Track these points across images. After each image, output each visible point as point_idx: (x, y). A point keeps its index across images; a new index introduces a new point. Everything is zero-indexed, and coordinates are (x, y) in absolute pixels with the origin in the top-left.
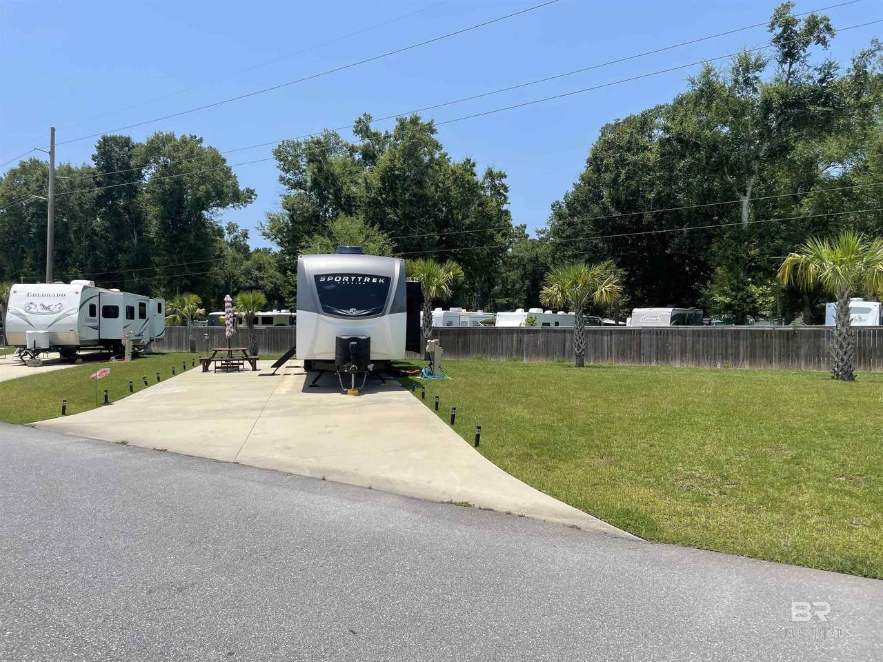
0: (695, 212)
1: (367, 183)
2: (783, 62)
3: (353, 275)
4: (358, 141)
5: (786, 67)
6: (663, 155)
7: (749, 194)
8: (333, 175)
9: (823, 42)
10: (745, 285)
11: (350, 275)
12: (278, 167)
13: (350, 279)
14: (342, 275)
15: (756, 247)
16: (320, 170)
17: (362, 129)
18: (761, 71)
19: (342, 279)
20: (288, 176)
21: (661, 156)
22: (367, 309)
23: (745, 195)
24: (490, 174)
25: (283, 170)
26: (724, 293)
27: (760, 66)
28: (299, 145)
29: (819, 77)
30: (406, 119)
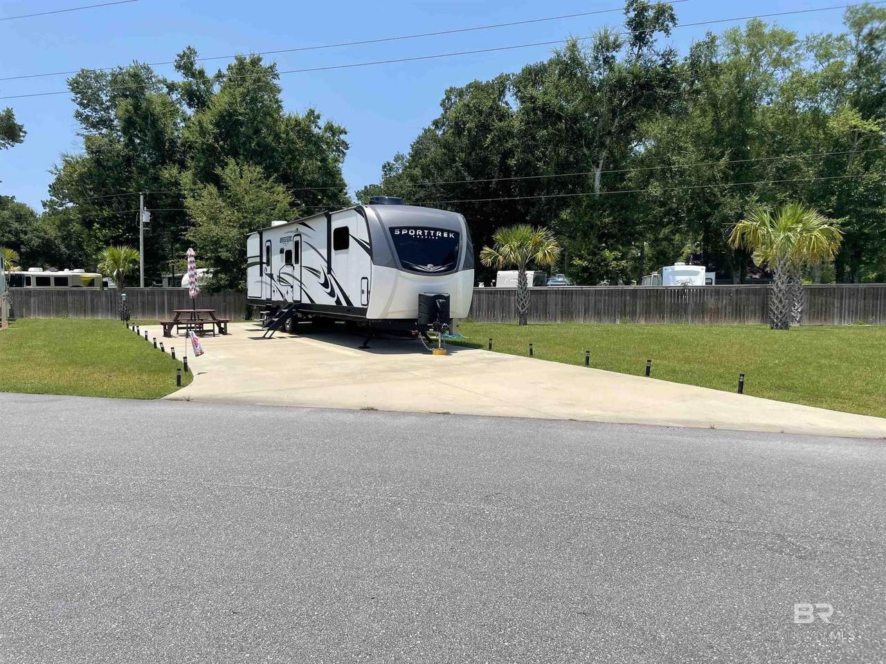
0: (555, 180)
1: (201, 127)
2: (633, 45)
3: (426, 228)
4: (179, 78)
5: (636, 50)
6: (527, 123)
7: (600, 166)
8: (152, 115)
9: (667, 31)
10: (599, 250)
11: (423, 229)
12: (74, 100)
13: (423, 233)
14: (416, 228)
15: (609, 215)
16: (137, 107)
17: (186, 64)
18: (617, 52)
19: (416, 232)
20: (87, 112)
21: (526, 124)
22: (443, 265)
23: (598, 167)
24: (330, 128)
25: (81, 104)
26: (581, 258)
27: (617, 46)
28: (103, 75)
29: (660, 62)
30: (245, 59)
